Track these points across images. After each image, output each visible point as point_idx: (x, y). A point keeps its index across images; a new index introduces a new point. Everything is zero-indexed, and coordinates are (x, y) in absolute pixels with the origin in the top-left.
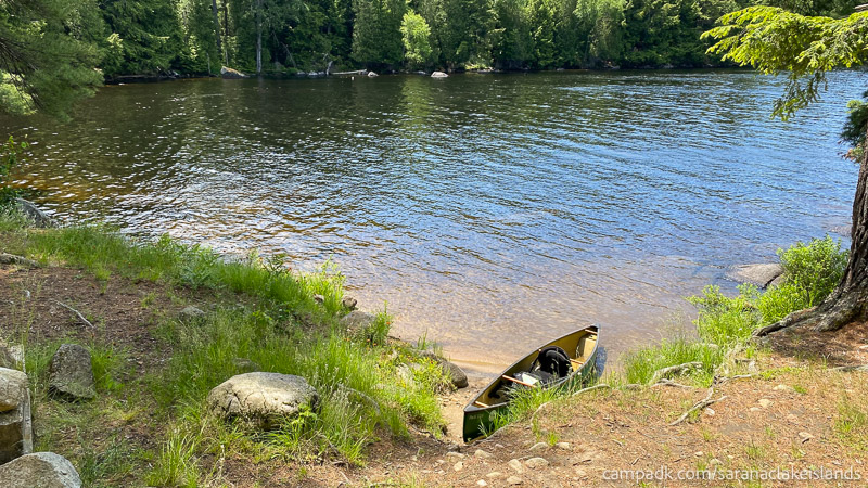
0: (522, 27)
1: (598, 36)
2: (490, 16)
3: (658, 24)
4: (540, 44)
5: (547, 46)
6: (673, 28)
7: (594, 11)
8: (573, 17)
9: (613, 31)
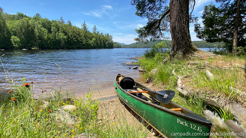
0: (45, 41)
1: (62, 43)
2: (36, 38)
3: (73, 41)
4: (50, 44)
5: (52, 45)
6: (76, 42)
7: (60, 38)
8: (56, 39)
9: (65, 42)
